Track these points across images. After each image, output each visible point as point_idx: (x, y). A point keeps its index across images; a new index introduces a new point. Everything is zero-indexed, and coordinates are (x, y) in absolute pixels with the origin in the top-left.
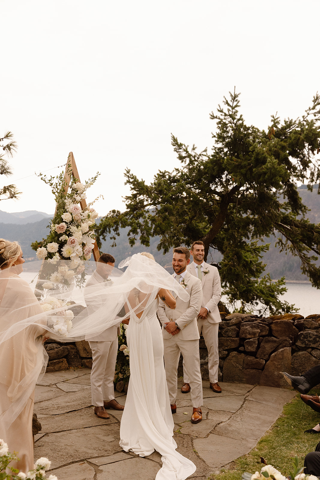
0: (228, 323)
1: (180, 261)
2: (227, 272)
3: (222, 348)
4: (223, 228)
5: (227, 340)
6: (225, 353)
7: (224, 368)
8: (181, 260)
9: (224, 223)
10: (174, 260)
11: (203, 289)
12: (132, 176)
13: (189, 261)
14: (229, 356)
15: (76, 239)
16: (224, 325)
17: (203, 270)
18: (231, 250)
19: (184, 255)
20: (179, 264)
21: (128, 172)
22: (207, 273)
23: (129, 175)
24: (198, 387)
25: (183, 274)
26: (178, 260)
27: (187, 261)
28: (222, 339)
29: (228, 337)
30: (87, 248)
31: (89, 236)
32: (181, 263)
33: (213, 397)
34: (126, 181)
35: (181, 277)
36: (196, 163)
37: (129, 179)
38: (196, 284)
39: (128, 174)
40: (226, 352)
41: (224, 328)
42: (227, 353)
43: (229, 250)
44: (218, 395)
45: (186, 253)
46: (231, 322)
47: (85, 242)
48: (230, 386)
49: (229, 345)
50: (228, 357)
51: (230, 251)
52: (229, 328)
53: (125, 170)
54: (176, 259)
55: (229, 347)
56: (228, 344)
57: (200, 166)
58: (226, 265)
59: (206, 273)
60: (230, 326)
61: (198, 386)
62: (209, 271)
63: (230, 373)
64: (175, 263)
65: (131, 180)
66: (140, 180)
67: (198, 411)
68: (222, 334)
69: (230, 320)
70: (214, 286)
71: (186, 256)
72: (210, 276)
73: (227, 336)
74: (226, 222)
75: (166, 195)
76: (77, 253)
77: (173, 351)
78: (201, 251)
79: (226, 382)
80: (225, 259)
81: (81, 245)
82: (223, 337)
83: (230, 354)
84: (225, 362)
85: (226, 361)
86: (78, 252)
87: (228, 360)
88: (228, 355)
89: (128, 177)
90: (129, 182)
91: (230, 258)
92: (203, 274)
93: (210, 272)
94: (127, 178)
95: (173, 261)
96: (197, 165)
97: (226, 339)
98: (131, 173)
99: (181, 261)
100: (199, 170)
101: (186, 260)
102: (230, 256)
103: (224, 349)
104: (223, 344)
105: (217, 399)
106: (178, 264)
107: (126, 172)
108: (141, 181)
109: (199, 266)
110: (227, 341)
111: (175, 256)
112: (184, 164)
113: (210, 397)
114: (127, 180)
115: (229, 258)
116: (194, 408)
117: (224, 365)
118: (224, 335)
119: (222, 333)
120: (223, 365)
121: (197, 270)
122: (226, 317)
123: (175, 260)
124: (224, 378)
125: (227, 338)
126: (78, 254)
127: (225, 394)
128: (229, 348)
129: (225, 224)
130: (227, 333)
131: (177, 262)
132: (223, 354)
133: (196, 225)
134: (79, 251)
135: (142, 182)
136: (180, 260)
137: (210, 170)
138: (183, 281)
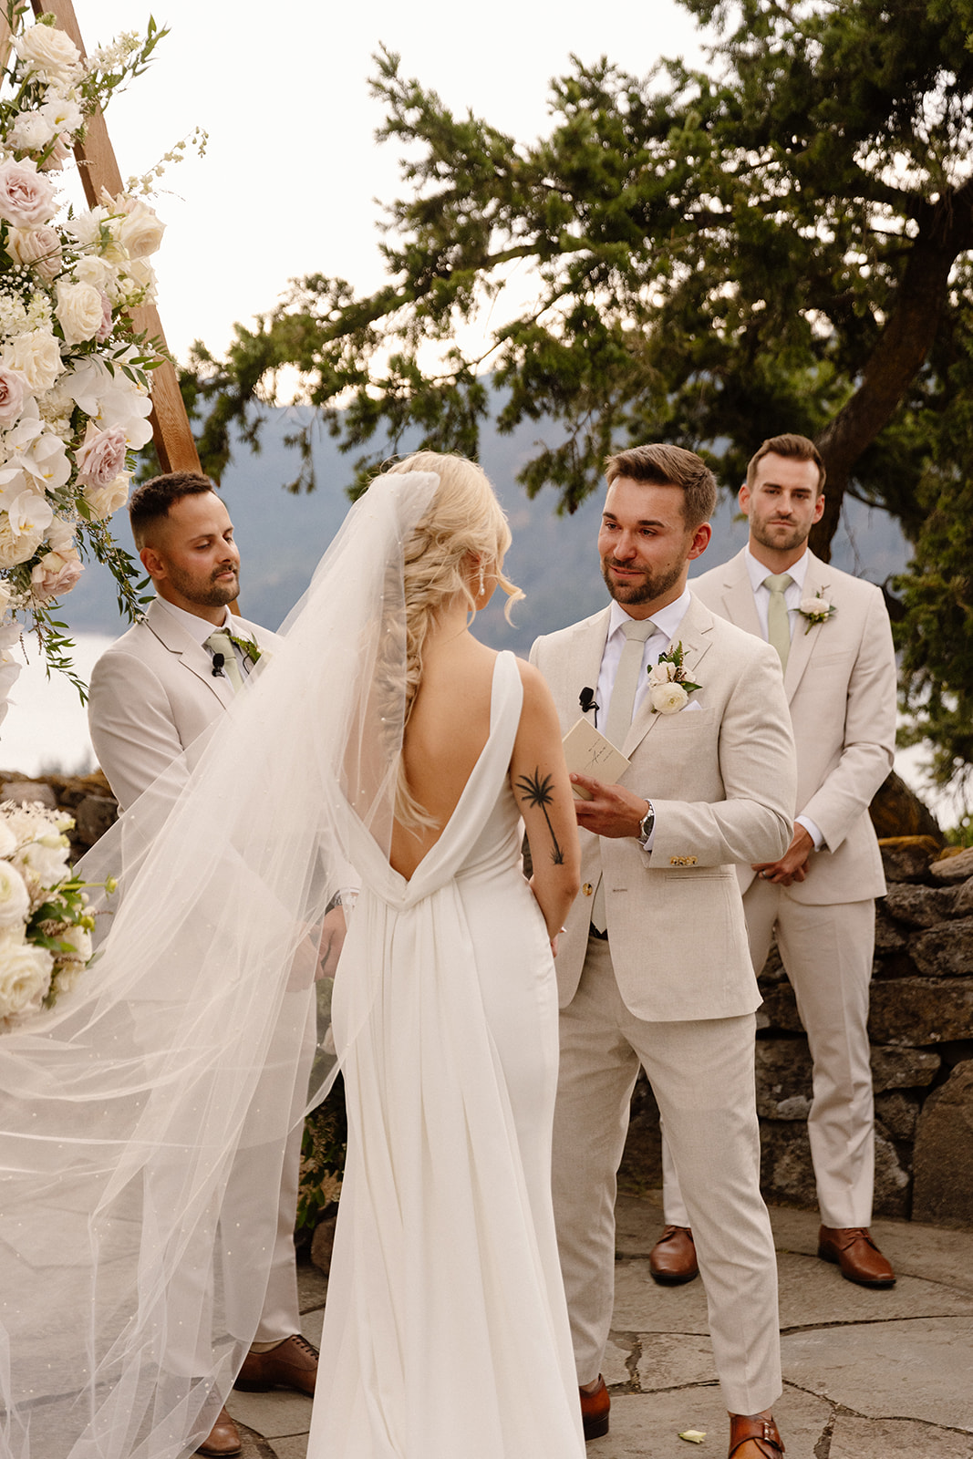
0: (948, 901)
1: (645, 532)
2: (941, 629)
3: (910, 1038)
4: (920, 396)
5: (940, 995)
6: (925, 1065)
7: (917, 1147)
8: (649, 528)
9: (926, 366)
10: (612, 526)
11: (790, 706)
12: (411, 93)
13: (704, 534)
14: (951, 1084)
15: (15, 380)
16: (922, 912)
17: (795, 600)
18: (956, 510)
19: (673, 497)
20: (636, 550)
21: (390, 71)
22: (820, 619)
23: (397, 89)
24: (760, 1295)
25: (666, 619)
26: (634, 522)
27: (691, 536)
28: (912, 988)
29: (943, 977)
30: (94, 438)
31: (118, 370)
32: (648, 548)
33: (856, 1323)
34: (383, 125)
35: (655, 632)
36: (781, 26)
37: (397, 112)
38: (755, 675)
39: (389, 83)
40: (931, 1062)
41: (920, 928)
42: (937, 1063)
43: (946, 507)
44: (888, 1312)
45: (685, 486)
46: (966, 897)
47: (89, 407)
48: (952, 1247)
49: (948, 1021)
50: (943, 1088)
51: (955, 516)
52: (952, 926)
53: (374, 57)
54: (620, 521)
55: (952, 1034)
56: (947, 1016)
57: (801, 46)
58: (928, 595)
59: (813, 619)
60: (958, 916)
61: (756, 1289)
62: (832, 608)
63: (955, 1174)
64: (614, 546)
65: (412, 116)
66: (459, 118)
67: (762, 1438)
68: (912, 960)
69: (961, 879)
70: (856, 691)
71: (687, 501)
72: (838, 639)
73: (940, 972)
74: (933, 362)
75: (606, 197)
76: (32, 468)
77: (594, 1075)
78: (787, 494)
79: (927, 1222)
80: (923, 555)
81: (65, 424)
82: (921, 974)
83: (956, 1070)
84: (925, 1113)
85: (930, 1109)
86: (40, 465)
87: (945, 1103)
88: (942, 1075)
89: (394, 97)
90: (397, 126)
91: (951, 551)
92: (797, 623)
93: (841, 616)
94: (389, 104)
95: (603, 529)
96: (787, 37)
97: (932, 986)
98: (404, 73)
99: (655, 534)
100: (798, 66)
101: (685, 529)
102: (951, 543)
103: (922, 1043)
104: (914, 1015)
105: (882, 1336)
106: (631, 554)
107: (375, 72)
108: (466, 119)
109: (779, 581)
110: (939, 998)
111: (617, 498)
112: (710, 35)
113: (837, 1323)
114: (389, 120)
115: (945, 554)
116: (737, 1421)
117: (922, 1133)
118: (922, 965)
119: (914, 955)
120: (913, 1130)
121: (762, 599)
122: (932, 862)
123: (613, 523)
124: (916, 1200)
125: (943, 984)
126: (36, 474)
127: (925, 1304)
128: (947, 1037)
129: (928, 375)
130: (940, 954)
131: (626, 533)
132: (917, 1072)
133: (777, 376)
134: (41, 457)
135: (466, 127)
136: (646, 528)
137: (857, 56)
138: (677, 659)
